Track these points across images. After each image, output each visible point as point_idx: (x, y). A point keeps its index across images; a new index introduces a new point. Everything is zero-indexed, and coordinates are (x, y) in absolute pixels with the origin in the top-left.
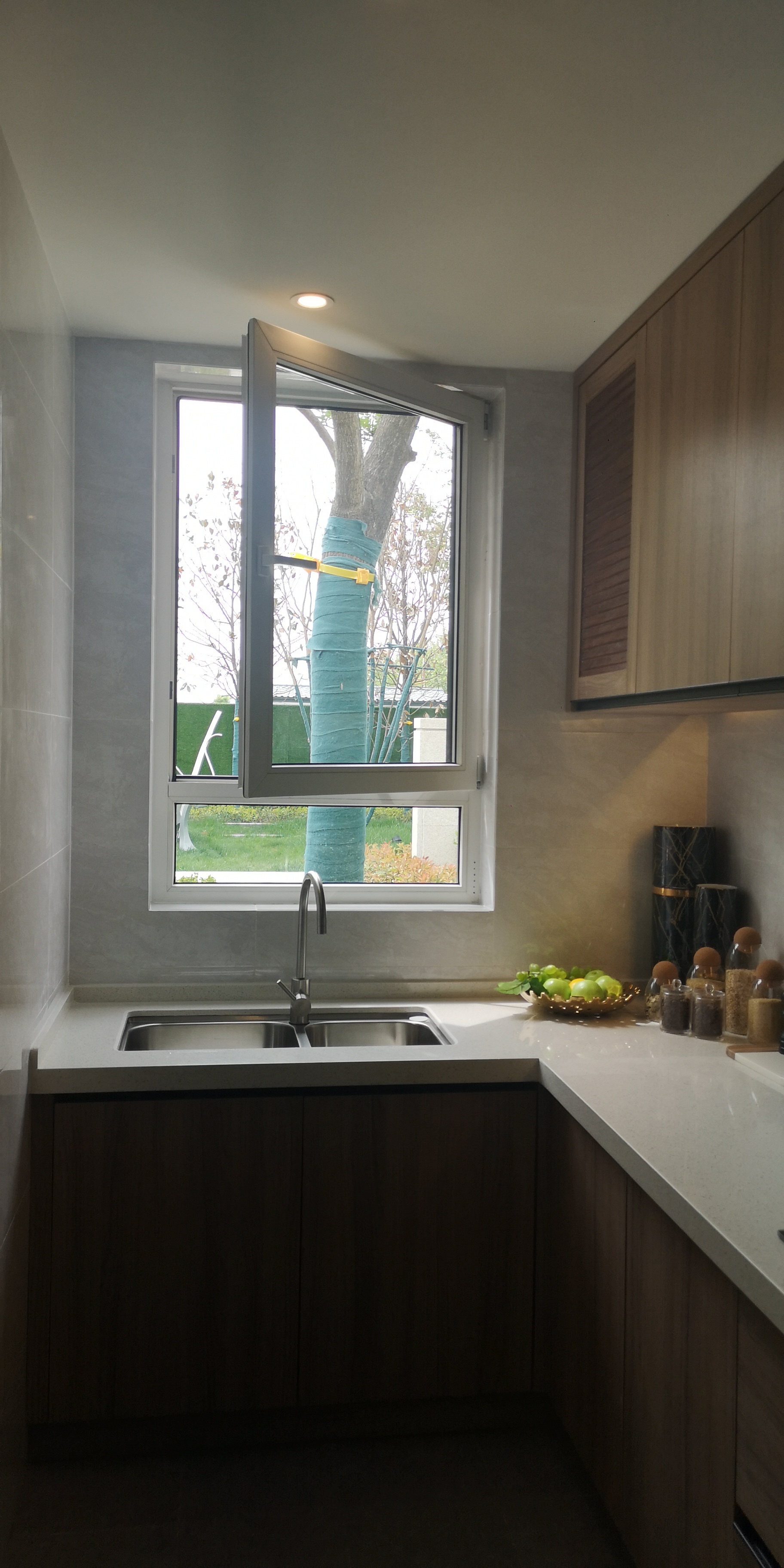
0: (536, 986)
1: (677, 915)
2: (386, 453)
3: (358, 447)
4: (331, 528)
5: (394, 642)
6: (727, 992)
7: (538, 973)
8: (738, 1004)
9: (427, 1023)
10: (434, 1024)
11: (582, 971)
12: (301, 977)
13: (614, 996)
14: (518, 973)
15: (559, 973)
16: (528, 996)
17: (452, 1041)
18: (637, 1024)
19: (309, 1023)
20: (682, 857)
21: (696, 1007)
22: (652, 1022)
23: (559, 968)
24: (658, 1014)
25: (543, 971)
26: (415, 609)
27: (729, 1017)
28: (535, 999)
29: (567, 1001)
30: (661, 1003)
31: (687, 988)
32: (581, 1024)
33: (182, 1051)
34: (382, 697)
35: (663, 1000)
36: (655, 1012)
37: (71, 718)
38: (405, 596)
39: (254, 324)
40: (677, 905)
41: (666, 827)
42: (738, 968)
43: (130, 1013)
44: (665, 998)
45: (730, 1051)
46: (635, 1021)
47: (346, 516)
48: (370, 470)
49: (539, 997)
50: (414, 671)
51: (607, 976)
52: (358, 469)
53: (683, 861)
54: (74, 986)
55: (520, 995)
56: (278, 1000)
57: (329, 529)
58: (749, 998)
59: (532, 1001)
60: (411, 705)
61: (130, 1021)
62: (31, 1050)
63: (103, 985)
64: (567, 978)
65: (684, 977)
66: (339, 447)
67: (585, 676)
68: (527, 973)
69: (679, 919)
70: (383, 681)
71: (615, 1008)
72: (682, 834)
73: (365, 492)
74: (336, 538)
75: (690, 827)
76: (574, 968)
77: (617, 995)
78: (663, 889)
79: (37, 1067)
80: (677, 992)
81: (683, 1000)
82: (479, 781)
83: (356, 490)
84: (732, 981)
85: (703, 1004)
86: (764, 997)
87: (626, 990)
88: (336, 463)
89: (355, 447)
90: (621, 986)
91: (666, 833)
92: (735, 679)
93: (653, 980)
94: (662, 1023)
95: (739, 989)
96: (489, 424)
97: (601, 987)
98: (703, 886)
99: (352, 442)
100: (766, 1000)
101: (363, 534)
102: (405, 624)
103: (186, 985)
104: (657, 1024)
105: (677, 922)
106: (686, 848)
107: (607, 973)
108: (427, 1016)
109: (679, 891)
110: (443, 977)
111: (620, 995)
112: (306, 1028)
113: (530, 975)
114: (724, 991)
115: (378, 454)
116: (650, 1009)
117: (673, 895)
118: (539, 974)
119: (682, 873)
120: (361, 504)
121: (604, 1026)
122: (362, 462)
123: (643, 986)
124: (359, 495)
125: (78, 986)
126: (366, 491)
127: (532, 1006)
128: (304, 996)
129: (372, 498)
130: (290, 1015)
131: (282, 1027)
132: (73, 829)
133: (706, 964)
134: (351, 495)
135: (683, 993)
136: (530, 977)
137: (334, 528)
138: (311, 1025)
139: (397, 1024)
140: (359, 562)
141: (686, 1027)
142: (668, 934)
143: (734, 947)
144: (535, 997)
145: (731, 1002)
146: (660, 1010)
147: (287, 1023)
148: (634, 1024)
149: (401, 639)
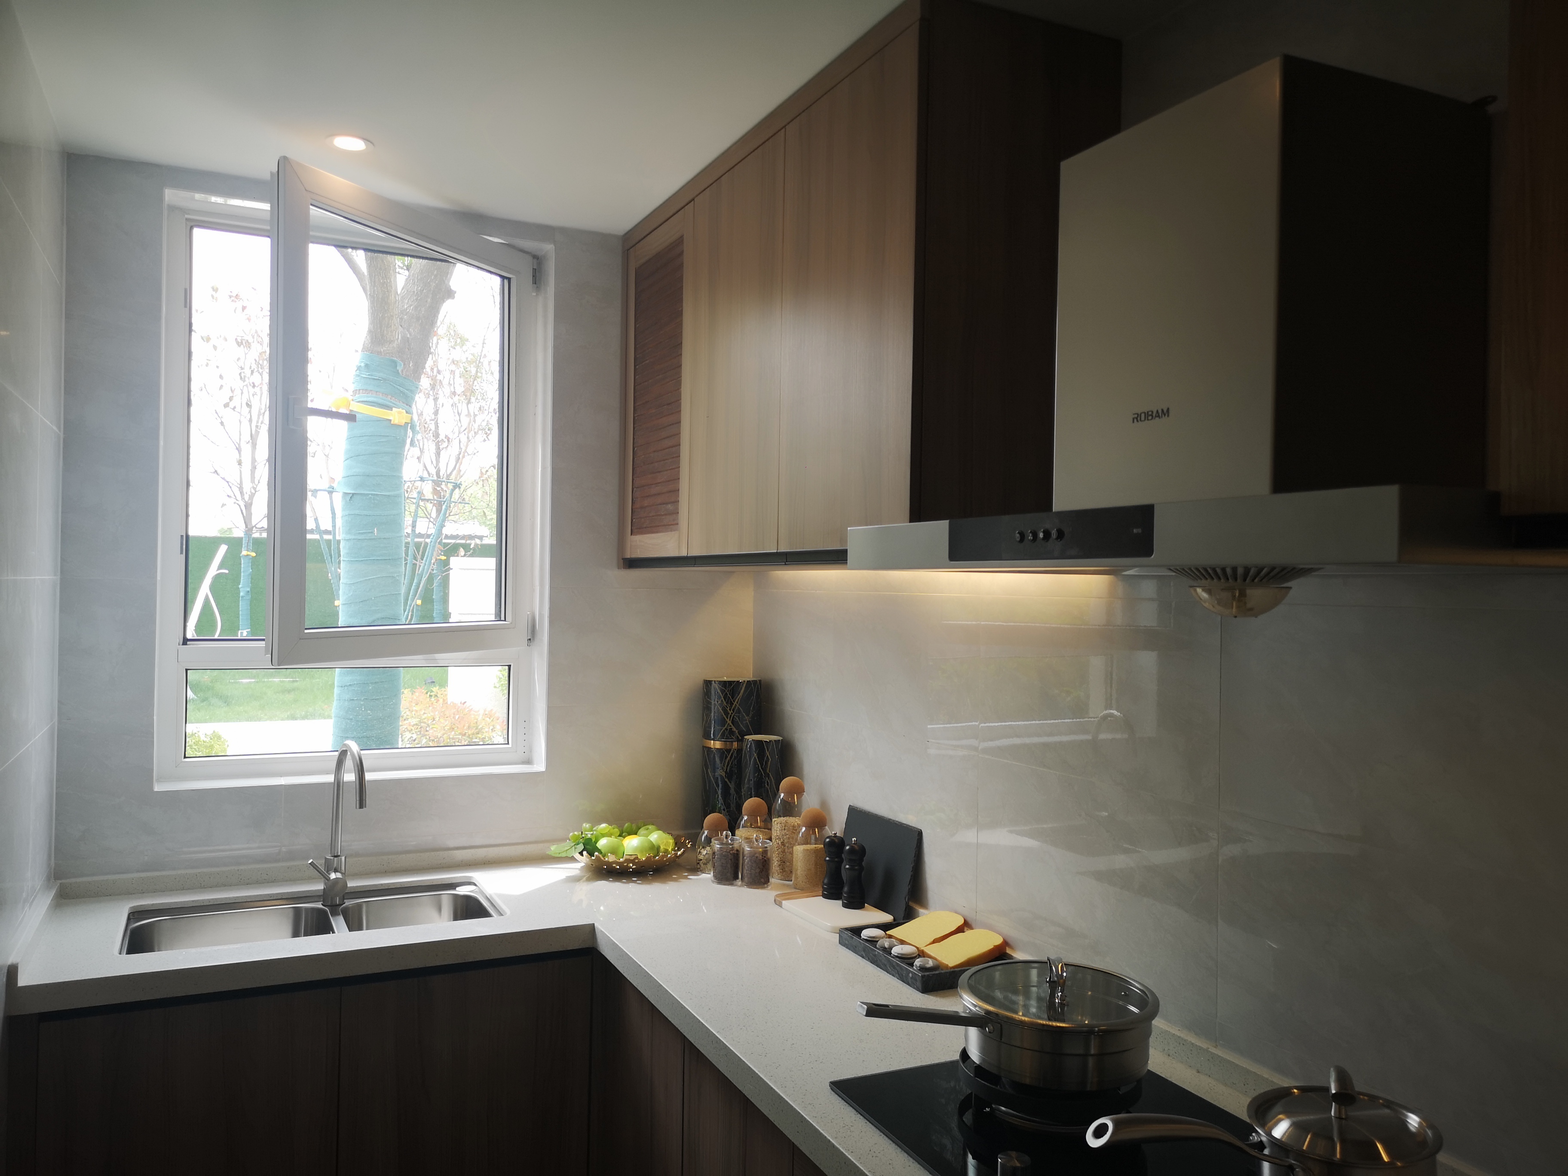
0: (589, 847)
1: (726, 766)
2: (423, 290)
3: (393, 282)
4: (363, 365)
5: (425, 475)
6: (773, 841)
7: (592, 832)
8: (784, 852)
9: (476, 892)
10: (482, 893)
11: (634, 827)
12: (336, 855)
13: (666, 851)
14: (571, 834)
15: (612, 831)
16: (582, 857)
17: (504, 911)
18: (688, 877)
19: (345, 903)
20: (730, 710)
21: (745, 858)
22: (703, 874)
23: (611, 826)
24: (710, 866)
25: (595, 830)
26: (448, 441)
27: (775, 864)
28: (588, 860)
29: (621, 859)
30: (713, 856)
31: (737, 840)
32: (634, 882)
33: (199, 950)
34: (413, 531)
35: (714, 853)
36: (705, 864)
37: (59, 577)
38: (437, 427)
39: (283, 162)
40: (726, 757)
41: (715, 681)
42: (784, 817)
43: (130, 908)
44: (716, 850)
45: (777, 899)
46: (686, 874)
47: (379, 353)
48: (406, 307)
49: (593, 858)
50: (448, 505)
51: (660, 831)
52: (393, 305)
53: (732, 713)
54: (60, 881)
55: (573, 856)
56: (310, 879)
57: (360, 366)
58: (794, 845)
59: (585, 862)
60: (444, 539)
61: (131, 917)
62: (9, 966)
63: (95, 878)
64: (620, 836)
65: (733, 828)
66: (371, 280)
67: (636, 535)
68: (580, 833)
69: (728, 770)
70: (414, 515)
71: (667, 863)
72: (730, 688)
73: (400, 329)
74: (369, 375)
75: (738, 680)
76: (627, 825)
77: (670, 850)
78: (712, 741)
79: (17, 984)
80: (727, 844)
81: (733, 852)
82: (529, 638)
83: (391, 326)
84: (778, 829)
85: (753, 855)
86: (807, 843)
87: (678, 844)
88: (369, 297)
89: (389, 283)
90: (673, 841)
91: (715, 687)
92: (783, 549)
93: (704, 833)
94: (714, 875)
95: (785, 837)
96: (537, 277)
97: (654, 843)
98: (750, 738)
99: (386, 277)
100: (808, 847)
101: (399, 373)
102: (438, 454)
103: (200, 870)
104: (707, 876)
105: (726, 772)
106: (734, 701)
107: (659, 828)
108: (475, 885)
109: (728, 743)
110: (492, 842)
111: (672, 850)
112: (341, 909)
113: (583, 836)
114: (770, 839)
115: (415, 290)
116: (701, 862)
117: (723, 747)
118: (592, 834)
119: (730, 726)
120: (396, 341)
121: (656, 882)
122: (397, 299)
123: (694, 838)
124: (394, 332)
125: (63, 881)
126: (402, 329)
127: (584, 866)
128: (339, 875)
129: (408, 336)
130: (324, 896)
131: (313, 909)
132: (60, 702)
133: (753, 814)
134: (385, 332)
135: (733, 844)
136: (583, 837)
137: (367, 365)
138: (347, 906)
139: (443, 895)
140: (395, 402)
141: (736, 878)
142: (718, 786)
143: (780, 796)
144: (588, 858)
145: (778, 850)
146: (711, 862)
147: (319, 905)
148: (686, 877)
149: (433, 471)
